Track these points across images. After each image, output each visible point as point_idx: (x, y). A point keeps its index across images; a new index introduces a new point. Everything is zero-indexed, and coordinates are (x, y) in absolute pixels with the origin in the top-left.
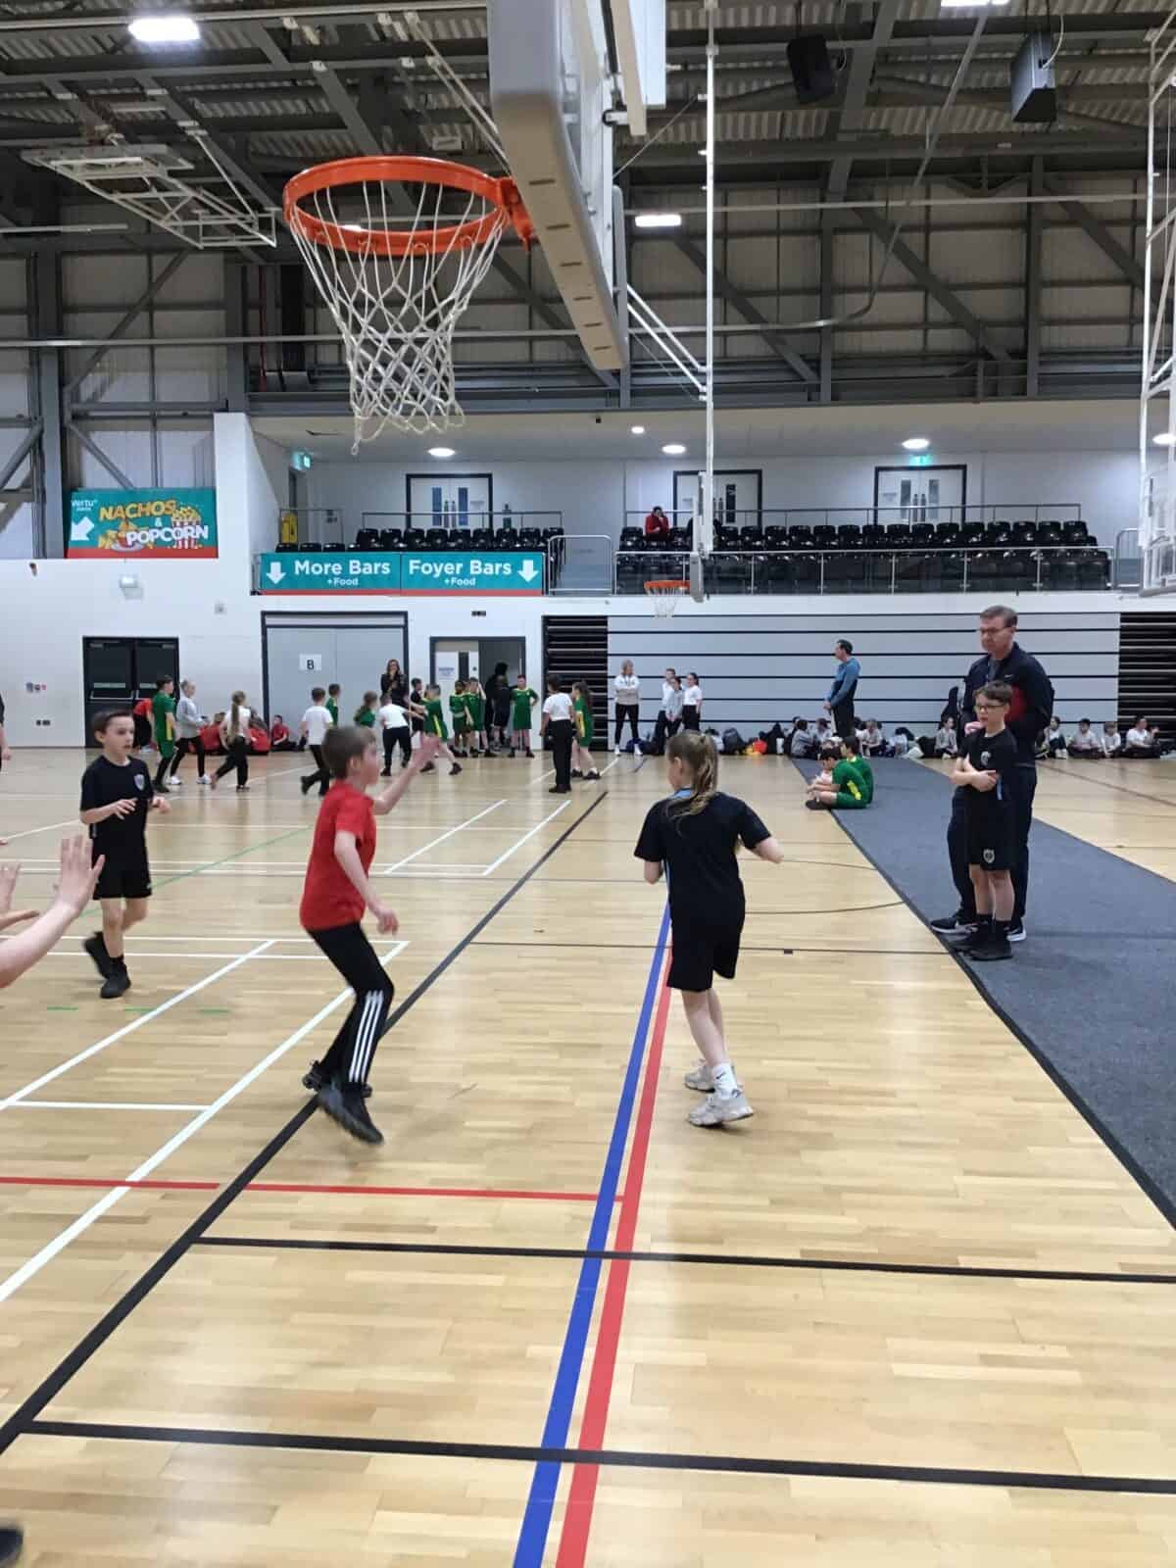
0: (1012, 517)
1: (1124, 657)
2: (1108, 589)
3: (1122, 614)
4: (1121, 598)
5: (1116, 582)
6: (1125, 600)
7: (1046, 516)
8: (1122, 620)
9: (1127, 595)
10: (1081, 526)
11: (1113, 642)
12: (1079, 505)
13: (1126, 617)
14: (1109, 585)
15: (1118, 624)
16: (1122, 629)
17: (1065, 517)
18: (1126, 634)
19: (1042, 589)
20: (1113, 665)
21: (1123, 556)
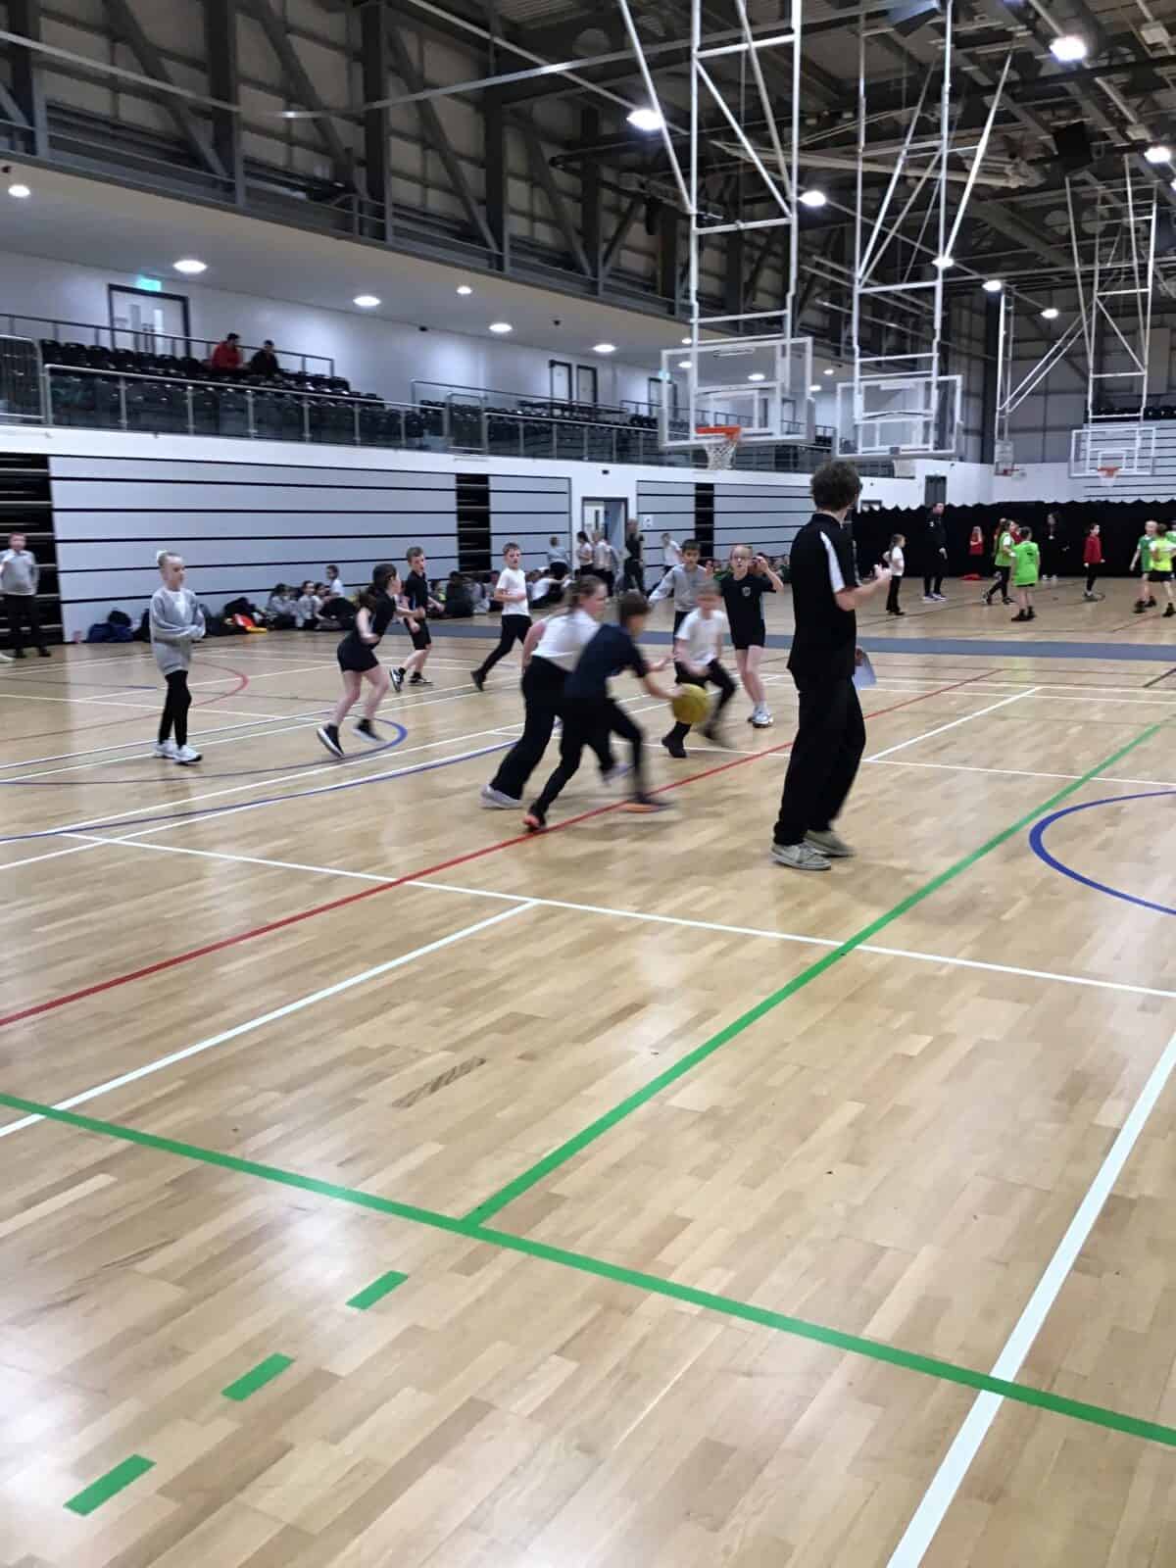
3: (457, 475)
4: (454, 460)
6: (457, 462)
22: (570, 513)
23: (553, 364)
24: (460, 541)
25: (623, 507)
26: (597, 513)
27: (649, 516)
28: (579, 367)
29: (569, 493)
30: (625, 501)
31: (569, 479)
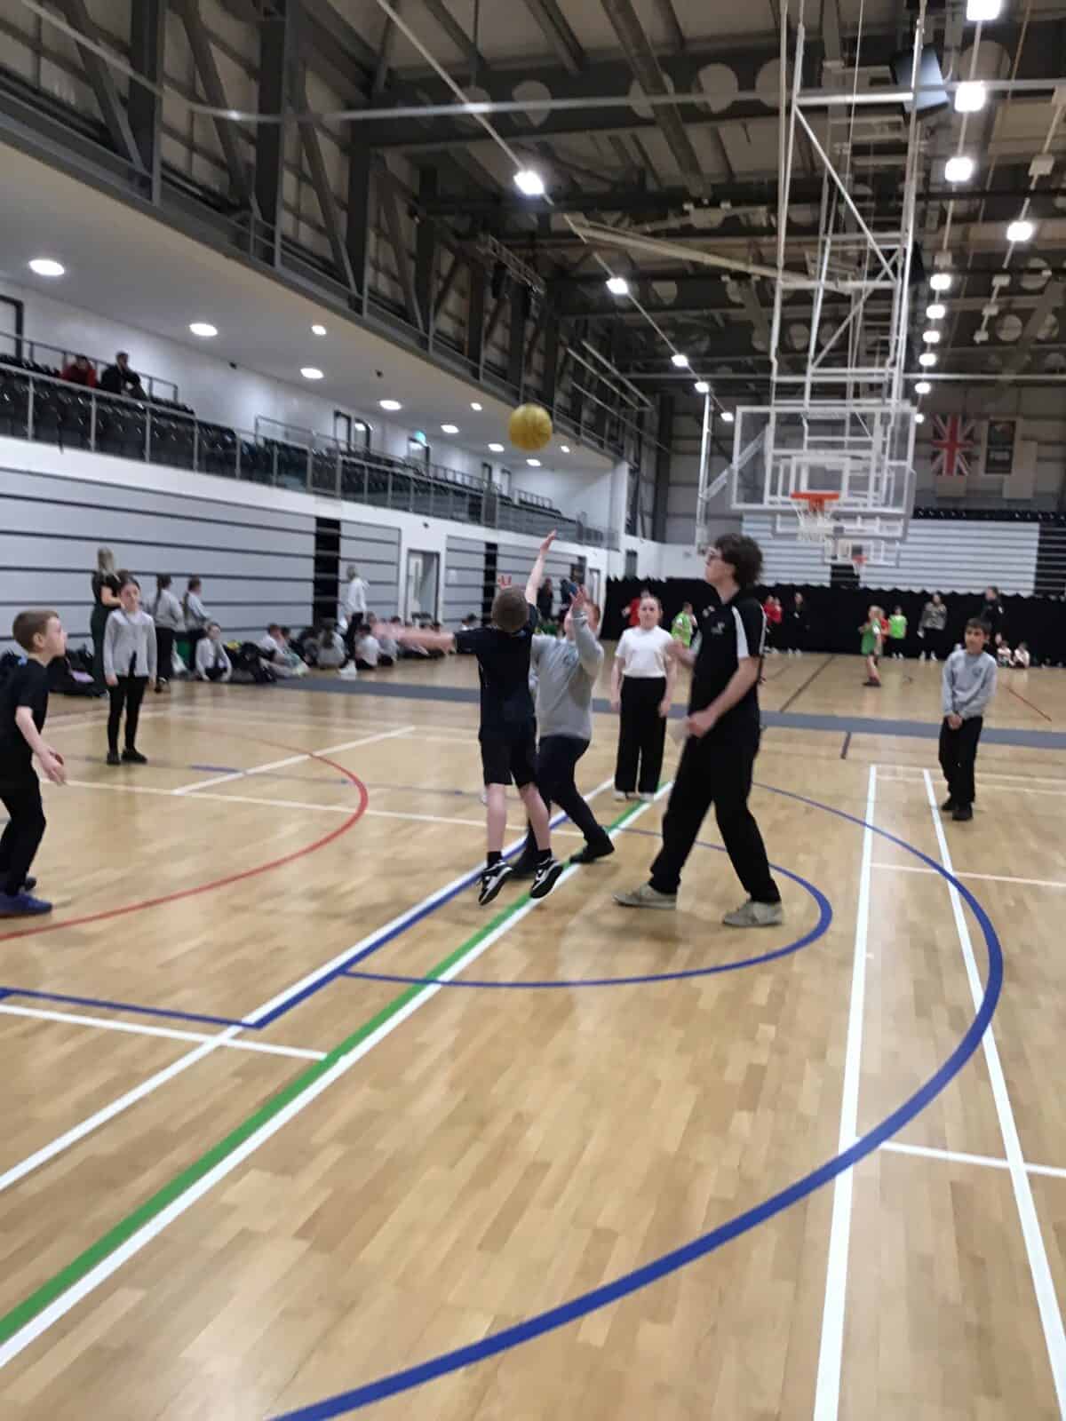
3: (318, 518)
11: (310, 546)
13: (321, 522)
15: (314, 529)
16: (316, 534)
22: (399, 564)
23: (336, 414)
25: (435, 561)
27: (454, 571)
28: (356, 420)
29: (399, 544)
30: (437, 555)
31: (400, 530)
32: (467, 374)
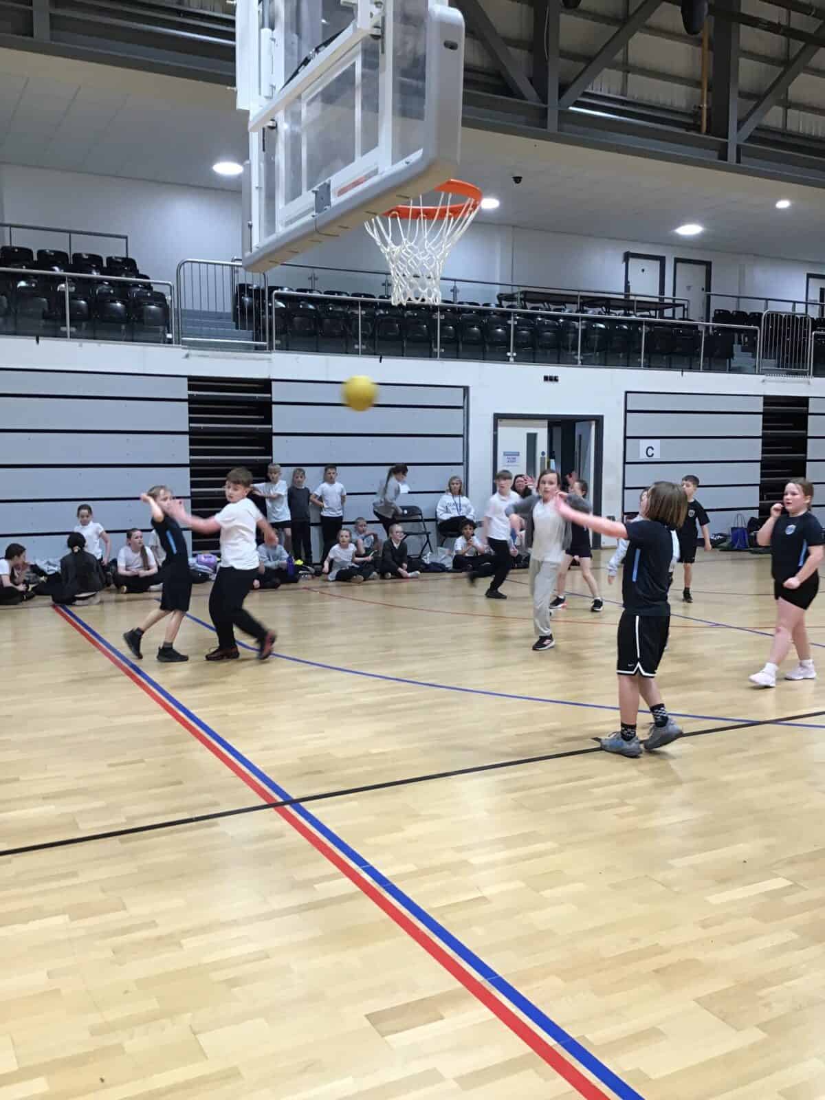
0: (35, 243)
1: (196, 438)
2: (170, 341)
3: (190, 378)
4: (187, 356)
5: (179, 334)
6: (192, 359)
7: (85, 247)
8: (190, 388)
9: (193, 352)
10: (129, 265)
11: (179, 417)
12: (126, 238)
13: (195, 382)
14: (169, 336)
15: (185, 393)
16: (191, 400)
17: (109, 250)
18: (196, 406)
19: (73, 336)
20: (181, 450)
21: (187, 305)
22: (464, 436)
23: (627, 256)
24: (193, 474)
26: (532, 439)
27: (656, 443)
28: (677, 260)
29: (465, 408)
30: (599, 420)
31: (466, 389)
32: (713, 156)
